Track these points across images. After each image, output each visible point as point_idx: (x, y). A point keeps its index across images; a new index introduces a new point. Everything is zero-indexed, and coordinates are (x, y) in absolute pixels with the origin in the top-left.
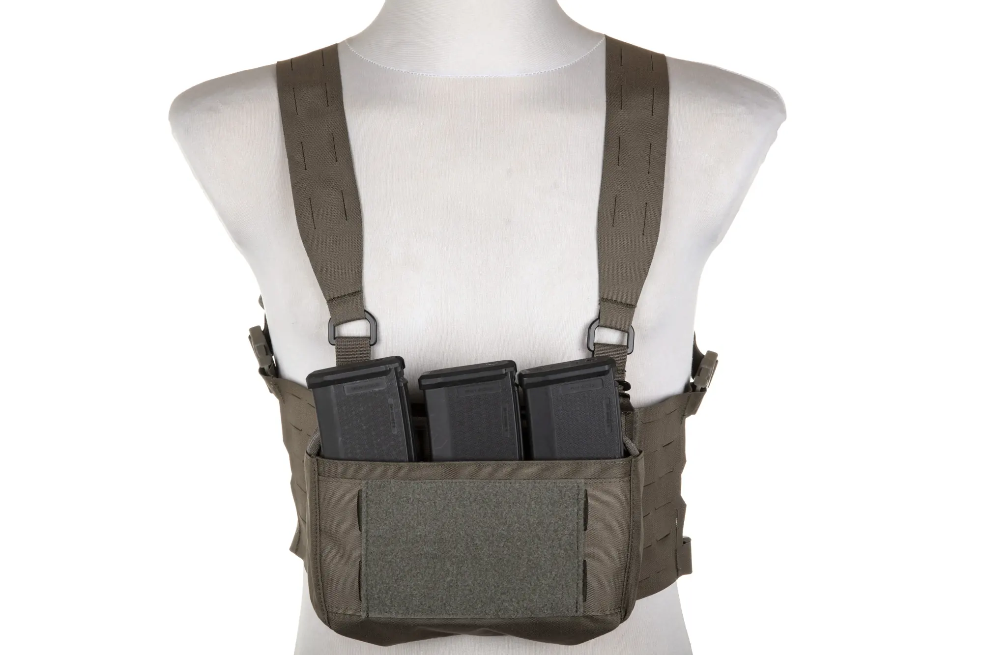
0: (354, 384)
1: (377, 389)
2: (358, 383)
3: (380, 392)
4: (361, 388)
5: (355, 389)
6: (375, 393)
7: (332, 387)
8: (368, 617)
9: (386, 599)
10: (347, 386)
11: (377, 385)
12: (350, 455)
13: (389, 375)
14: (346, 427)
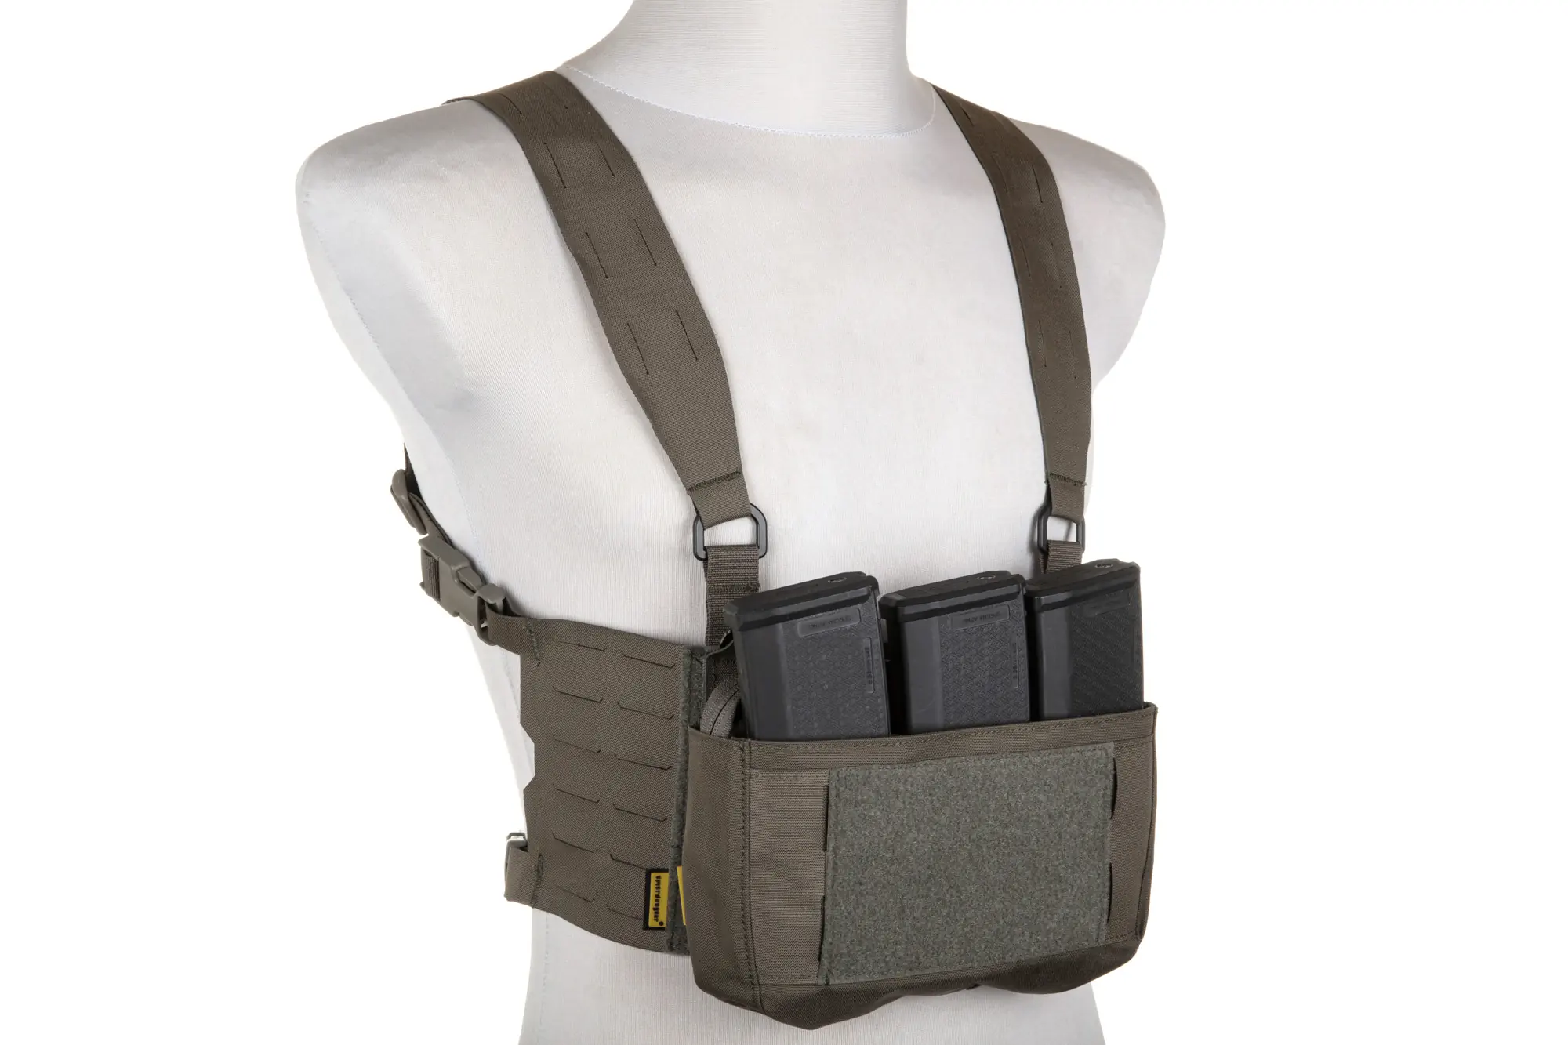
0: (813, 618)
1: (847, 626)
2: (820, 617)
3: (851, 629)
4: (823, 624)
5: (814, 626)
6: (846, 631)
7: (780, 626)
8: (827, 984)
9: (859, 953)
10: (800, 623)
11: (847, 619)
12: (802, 733)
13: (867, 602)
14: (799, 688)
